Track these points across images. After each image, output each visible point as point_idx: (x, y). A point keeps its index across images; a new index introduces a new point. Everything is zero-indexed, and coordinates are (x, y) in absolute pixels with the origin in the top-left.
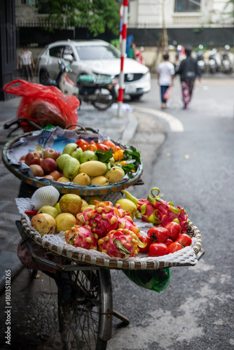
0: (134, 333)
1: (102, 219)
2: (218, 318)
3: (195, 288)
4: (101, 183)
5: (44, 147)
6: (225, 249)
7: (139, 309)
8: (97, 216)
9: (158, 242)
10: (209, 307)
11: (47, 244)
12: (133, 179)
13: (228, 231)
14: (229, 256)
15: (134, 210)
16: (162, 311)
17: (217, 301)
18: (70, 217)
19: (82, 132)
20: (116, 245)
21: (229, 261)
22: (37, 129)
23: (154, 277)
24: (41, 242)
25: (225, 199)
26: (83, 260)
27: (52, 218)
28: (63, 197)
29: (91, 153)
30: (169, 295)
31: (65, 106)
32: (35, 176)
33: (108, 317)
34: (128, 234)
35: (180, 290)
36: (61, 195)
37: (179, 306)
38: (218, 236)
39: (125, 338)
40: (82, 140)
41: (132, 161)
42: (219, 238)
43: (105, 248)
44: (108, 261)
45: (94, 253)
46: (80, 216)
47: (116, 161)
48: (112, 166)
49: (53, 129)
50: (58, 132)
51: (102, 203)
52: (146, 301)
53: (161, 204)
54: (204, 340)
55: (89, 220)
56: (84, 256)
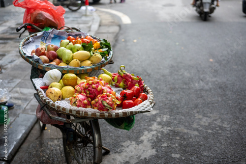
0: (113, 158)
1: (93, 88)
2: (164, 142)
3: (149, 126)
4: (87, 64)
5: (46, 43)
6: (164, 100)
7: (115, 142)
8: (89, 87)
9: (127, 100)
10: (158, 136)
11: (59, 107)
12: (108, 61)
13: (165, 88)
14: (168, 103)
15: (110, 81)
16: (130, 142)
17: (162, 132)
18: (70, 88)
19: (70, 31)
20: (103, 104)
21: (168, 107)
22: (39, 31)
23: (125, 122)
24: (54, 106)
25: (161, 67)
26: (83, 115)
27: (60, 90)
28: (65, 76)
29: (79, 45)
30: (133, 132)
31: (56, 14)
32: (44, 63)
33: (99, 149)
34: (110, 96)
35: (139, 128)
36: (63, 75)
37: (140, 137)
38: (160, 92)
39: (108, 161)
40: (71, 37)
41: (105, 49)
42: (160, 93)
43: (96, 106)
44: (99, 114)
45: (90, 110)
46: (78, 88)
47: (95, 50)
48: (93, 53)
49: (50, 30)
50: (54, 32)
51: (91, 78)
52: (119, 137)
53: (127, 75)
54: (157, 156)
55: (84, 90)
56: (83, 113)
